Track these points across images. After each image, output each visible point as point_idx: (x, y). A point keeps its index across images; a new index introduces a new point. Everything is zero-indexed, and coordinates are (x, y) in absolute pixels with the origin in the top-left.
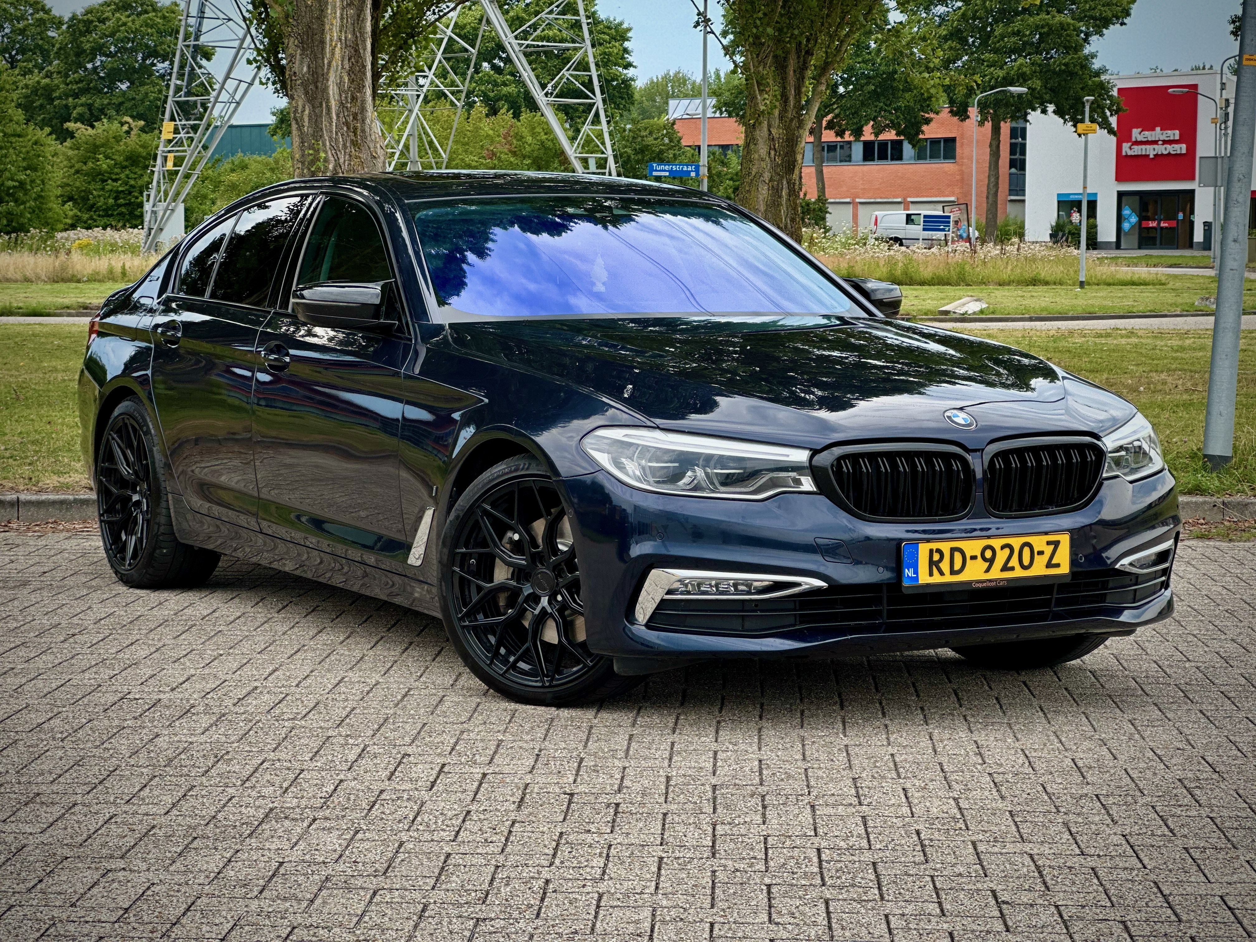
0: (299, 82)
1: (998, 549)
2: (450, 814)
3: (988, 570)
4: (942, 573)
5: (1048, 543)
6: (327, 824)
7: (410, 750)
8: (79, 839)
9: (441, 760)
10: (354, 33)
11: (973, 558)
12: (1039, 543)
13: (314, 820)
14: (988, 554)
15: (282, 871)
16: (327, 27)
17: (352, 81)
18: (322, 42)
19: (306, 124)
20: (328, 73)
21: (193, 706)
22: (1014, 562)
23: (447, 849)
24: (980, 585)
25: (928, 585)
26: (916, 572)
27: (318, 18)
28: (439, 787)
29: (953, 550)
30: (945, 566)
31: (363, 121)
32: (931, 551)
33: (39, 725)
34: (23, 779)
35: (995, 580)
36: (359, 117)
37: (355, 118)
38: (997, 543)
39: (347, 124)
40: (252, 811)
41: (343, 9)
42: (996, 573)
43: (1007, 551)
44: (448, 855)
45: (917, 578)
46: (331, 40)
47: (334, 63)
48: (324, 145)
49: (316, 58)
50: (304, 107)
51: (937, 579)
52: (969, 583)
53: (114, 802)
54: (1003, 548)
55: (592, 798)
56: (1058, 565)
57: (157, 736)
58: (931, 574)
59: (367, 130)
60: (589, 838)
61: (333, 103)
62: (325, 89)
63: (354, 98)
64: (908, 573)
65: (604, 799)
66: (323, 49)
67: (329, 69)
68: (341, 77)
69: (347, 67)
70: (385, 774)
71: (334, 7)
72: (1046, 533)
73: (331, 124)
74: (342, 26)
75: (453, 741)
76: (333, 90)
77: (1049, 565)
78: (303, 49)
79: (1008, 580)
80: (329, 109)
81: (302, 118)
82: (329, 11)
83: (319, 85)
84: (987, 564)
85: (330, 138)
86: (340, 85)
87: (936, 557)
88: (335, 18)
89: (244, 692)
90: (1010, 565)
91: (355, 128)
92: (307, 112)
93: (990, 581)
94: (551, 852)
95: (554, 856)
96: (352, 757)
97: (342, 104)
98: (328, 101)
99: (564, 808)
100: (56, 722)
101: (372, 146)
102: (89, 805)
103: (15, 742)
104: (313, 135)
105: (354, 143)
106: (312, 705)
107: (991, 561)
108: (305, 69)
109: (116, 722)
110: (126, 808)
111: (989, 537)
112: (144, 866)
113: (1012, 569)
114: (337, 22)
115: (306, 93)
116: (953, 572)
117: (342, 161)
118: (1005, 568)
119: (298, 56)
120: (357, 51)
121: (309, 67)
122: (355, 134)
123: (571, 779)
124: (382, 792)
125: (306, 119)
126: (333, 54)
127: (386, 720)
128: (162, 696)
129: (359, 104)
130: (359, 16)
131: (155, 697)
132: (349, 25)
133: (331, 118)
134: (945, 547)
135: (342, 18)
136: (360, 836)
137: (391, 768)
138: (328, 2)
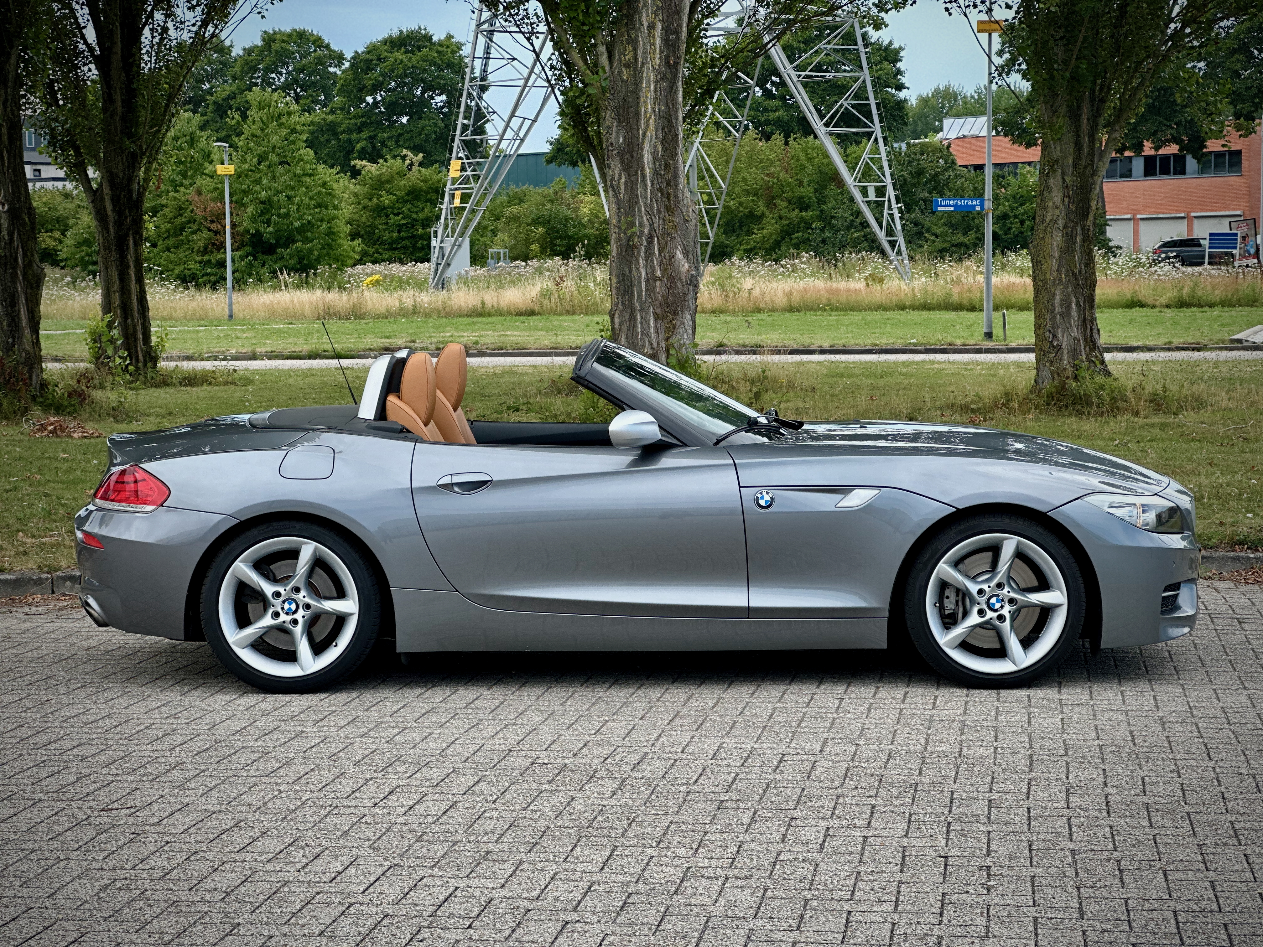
0: (615, 152)
2: (843, 875)
6: (739, 883)
7: (795, 814)
8: (535, 893)
9: (823, 824)
10: (667, 105)
13: (727, 878)
15: (711, 924)
16: (642, 100)
17: (665, 150)
18: (637, 114)
19: (622, 191)
20: (643, 143)
21: (596, 771)
23: (847, 907)
27: (633, 92)
28: (828, 848)
31: (676, 187)
33: (470, 788)
34: (472, 838)
36: (672, 183)
37: (668, 184)
39: (661, 190)
40: (670, 870)
41: (656, 82)
44: (849, 913)
46: (646, 112)
47: (648, 133)
48: (640, 211)
49: (631, 129)
50: (620, 175)
53: (554, 860)
55: (965, 861)
57: (573, 799)
59: (680, 195)
60: (969, 899)
61: (648, 171)
62: (640, 158)
63: (667, 166)
65: (975, 862)
66: (638, 120)
67: (643, 139)
68: (655, 147)
69: (660, 136)
70: (778, 837)
71: (649, 81)
73: (646, 191)
74: (655, 99)
75: (831, 805)
76: (647, 159)
78: (619, 122)
80: (644, 176)
81: (618, 186)
82: (644, 85)
83: (635, 155)
85: (646, 204)
86: (654, 154)
88: (650, 91)
89: (638, 758)
91: (669, 194)
92: (623, 180)
94: (938, 911)
95: (941, 915)
96: (746, 820)
97: (656, 172)
98: (643, 169)
99: (942, 870)
100: (483, 785)
101: (684, 210)
102: (533, 863)
103: (456, 803)
104: (629, 202)
105: (668, 208)
106: (700, 770)
108: (621, 140)
109: (534, 786)
110: (565, 866)
112: (595, 919)
114: (651, 95)
115: (622, 162)
117: (656, 225)
119: (614, 128)
120: (670, 121)
121: (625, 137)
122: (669, 200)
123: (943, 843)
124: (779, 854)
125: (622, 187)
126: (647, 125)
127: (768, 786)
128: (566, 761)
129: (672, 171)
130: (671, 88)
131: (560, 761)
132: (662, 97)
133: (646, 185)
135: (656, 91)
136: (769, 894)
137: (783, 830)
138: (642, 77)
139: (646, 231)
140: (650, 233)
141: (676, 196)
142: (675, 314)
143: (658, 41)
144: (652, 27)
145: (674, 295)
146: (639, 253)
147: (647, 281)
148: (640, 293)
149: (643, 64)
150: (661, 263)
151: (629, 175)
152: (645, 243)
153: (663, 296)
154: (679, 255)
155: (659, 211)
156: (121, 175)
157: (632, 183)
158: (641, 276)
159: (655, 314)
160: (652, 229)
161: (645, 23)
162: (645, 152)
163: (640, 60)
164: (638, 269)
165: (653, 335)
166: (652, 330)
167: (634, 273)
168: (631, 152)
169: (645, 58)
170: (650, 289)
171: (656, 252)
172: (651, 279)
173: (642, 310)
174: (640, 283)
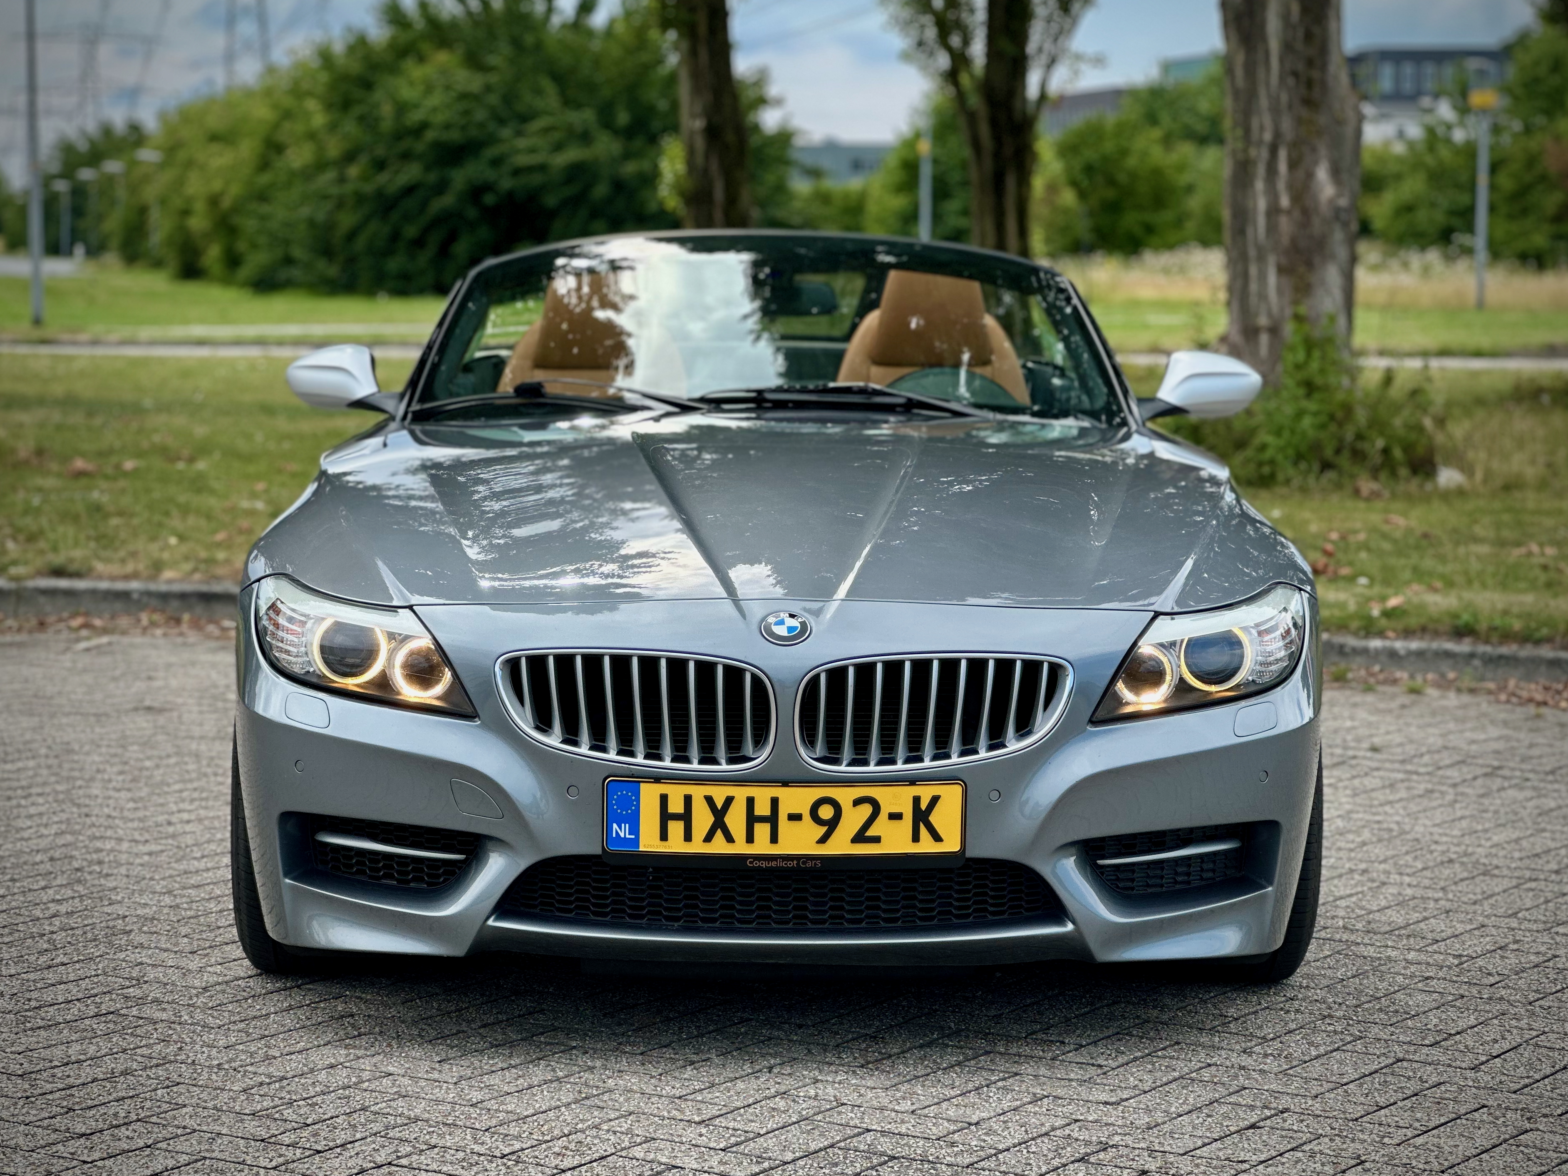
139: (1268, 137)
140: (1273, 140)
141: (1324, 84)
142: (1309, 265)
145: (1309, 238)
146: (1256, 171)
147: (1268, 214)
150: (1290, 187)
151: (1249, 52)
152: (1265, 157)
153: (1291, 238)
154: (1322, 174)
155: (1290, 107)
157: (1252, 65)
158: (1257, 209)
159: (1278, 265)
160: (1277, 135)
162: (1270, 13)
164: (1254, 198)
165: (1273, 298)
166: (1272, 291)
167: (1250, 203)
168: (1251, 17)
170: (1272, 228)
171: (1283, 168)
172: (1273, 211)
174: (1256, 217)
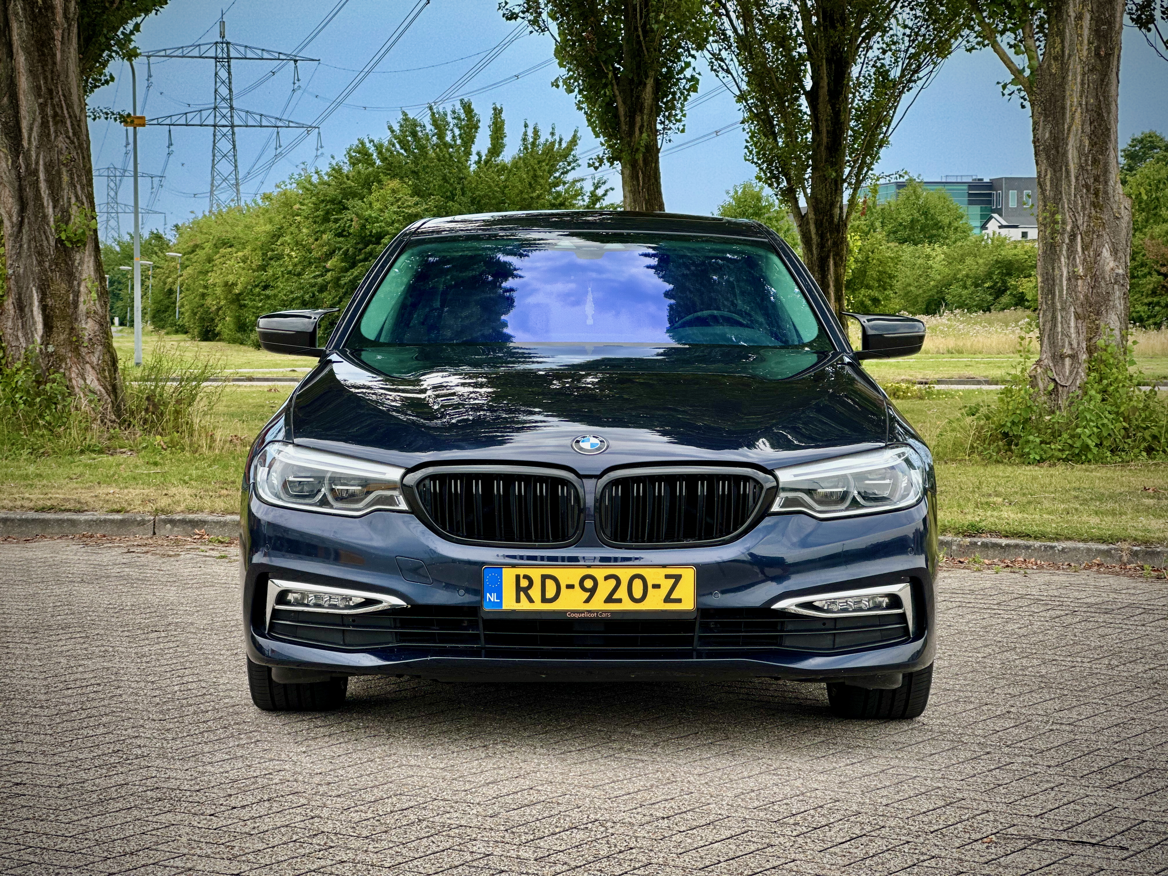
0: (1041, 148)
1: (600, 578)
3: (587, 601)
4: (531, 600)
5: (667, 577)
10: (1097, 97)
11: (570, 587)
12: (653, 576)
14: (589, 584)
16: (1068, 93)
17: (1093, 144)
18: (1063, 108)
19: (1048, 188)
20: (1068, 137)
22: (622, 593)
24: (577, 616)
25: (513, 611)
26: (500, 597)
27: (1060, 85)
29: (544, 577)
30: (535, 592)
31: (1106, 183)
32: (518, 577)
35: (597, 612)
36: (1102, 179)
37: (1096, 179)
38: (600, 573)
39: (1087, 186)
41: (1084, 75)
42: (598, 604)
43: (613, 583)
45: (501, 603)
46: (1071, 106)
47: (1074, 128)
48: (1063, 208)
49: (1057, 124)
50: (1046, 172)
51: (524, 605)
52: (565, 612)
54: (607, 578)
56: (679, 601)
58: (518, 600)
59: (1111, 191)
61: (1073, 167)
62: (1065, 154)
63: (1095, 161)
64: (491, 597)
66: (1064, 114)
67: (1068, 134)
68: (1081, 141)
69: (1088, 129)
71: (1075, 74)
72: (664, 566)
73: (1069, 186)
74: (1082, 91)
76: (1072, 154)
77: (668, 599)
78: (1046, 116)
79: (613, 612)
80: (1068, 172)
81: (1045, 182)
82: (1070, 78)
83: (1060, 149)
84: (587, 594)
85: (1069, 201)
86: (1080, 149)
87: (524, 583)
88: (1076, 84)
90: (615, 597)
91: (1097, 190)
92: (1049, 176)
93: (589, 612)
97: (1081, 168)
98: (1067, 165)
101: (1115, 206)
104: (1054, 199)
105: (1094, 205)
107: (593, 591)
108: (1047, 135)
111: (589, 567)
113: (619, 601)
114: (1077, 88)
115: (1048, 158)
116: (544, 600)
117: (1080, 222)
118: (609, 599)
119: (1041, 123)
120: (1100, 115)
121: (1051, 132)
122: (1097, 196)
125: (1048, 184)
126: (1073, 119)
129: (1101, 166)
130: (1102, 81)
132: (1091, 90)
133: (1070, 181)
134: (536, 574)
135: (1082, 83)
138: (1068, 70)
139: (1068, 228)
140: (1072, 230)
141: (1106, 193)
142: (1098, 313)
143: (1086, 32)
144: (1079, 17)
145: (1098, 295)
146: (1061, 251)
147: (1069, 279)
148: (1061, 291)
149: (1070, 56)
150: (1084, 261)
151: (1055, 171)
152: (1067, 241)
153: (1086, 296)
154: (1106, 253)
155: (1084, 208)
156: (824, 201)
157: (1057, 180)
158: (1062, 276)
159: (1076, 313)
160: (1075, 226)
161: (1072, 14)
162: (1070, 147)
163: (1067, 52)
164: (1060, 268)
165: (1073, 336)
166: (1072, 330)
167: (1057, 272)
168: (1057, 148)
169: (1071, 50)
170: (1072, 289)
171: (1079, 249)
172: (1073, 277)
173: (1063, 309)
174: (1061, 281)
